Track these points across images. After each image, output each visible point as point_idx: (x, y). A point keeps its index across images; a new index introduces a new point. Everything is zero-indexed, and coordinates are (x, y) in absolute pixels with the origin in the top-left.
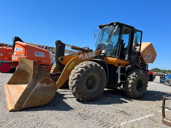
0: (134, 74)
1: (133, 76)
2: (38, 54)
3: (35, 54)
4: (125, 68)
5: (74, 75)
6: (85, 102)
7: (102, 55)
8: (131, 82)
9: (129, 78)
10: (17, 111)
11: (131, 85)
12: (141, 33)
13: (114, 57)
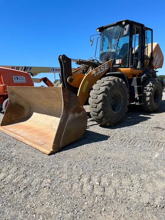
0: (151, 84)
1: (150, 87)
2: (17, 79)
3: (14, 80)
4: (140, 79)
5: (97, 97)
6: (112, 126)
7: (117, 66)
8: (148, 94)
9: (146, 89)
10: (56, 152)
11: (149, 98)
12: (151, 31)
13: (127, 66)
